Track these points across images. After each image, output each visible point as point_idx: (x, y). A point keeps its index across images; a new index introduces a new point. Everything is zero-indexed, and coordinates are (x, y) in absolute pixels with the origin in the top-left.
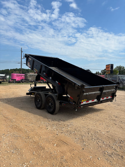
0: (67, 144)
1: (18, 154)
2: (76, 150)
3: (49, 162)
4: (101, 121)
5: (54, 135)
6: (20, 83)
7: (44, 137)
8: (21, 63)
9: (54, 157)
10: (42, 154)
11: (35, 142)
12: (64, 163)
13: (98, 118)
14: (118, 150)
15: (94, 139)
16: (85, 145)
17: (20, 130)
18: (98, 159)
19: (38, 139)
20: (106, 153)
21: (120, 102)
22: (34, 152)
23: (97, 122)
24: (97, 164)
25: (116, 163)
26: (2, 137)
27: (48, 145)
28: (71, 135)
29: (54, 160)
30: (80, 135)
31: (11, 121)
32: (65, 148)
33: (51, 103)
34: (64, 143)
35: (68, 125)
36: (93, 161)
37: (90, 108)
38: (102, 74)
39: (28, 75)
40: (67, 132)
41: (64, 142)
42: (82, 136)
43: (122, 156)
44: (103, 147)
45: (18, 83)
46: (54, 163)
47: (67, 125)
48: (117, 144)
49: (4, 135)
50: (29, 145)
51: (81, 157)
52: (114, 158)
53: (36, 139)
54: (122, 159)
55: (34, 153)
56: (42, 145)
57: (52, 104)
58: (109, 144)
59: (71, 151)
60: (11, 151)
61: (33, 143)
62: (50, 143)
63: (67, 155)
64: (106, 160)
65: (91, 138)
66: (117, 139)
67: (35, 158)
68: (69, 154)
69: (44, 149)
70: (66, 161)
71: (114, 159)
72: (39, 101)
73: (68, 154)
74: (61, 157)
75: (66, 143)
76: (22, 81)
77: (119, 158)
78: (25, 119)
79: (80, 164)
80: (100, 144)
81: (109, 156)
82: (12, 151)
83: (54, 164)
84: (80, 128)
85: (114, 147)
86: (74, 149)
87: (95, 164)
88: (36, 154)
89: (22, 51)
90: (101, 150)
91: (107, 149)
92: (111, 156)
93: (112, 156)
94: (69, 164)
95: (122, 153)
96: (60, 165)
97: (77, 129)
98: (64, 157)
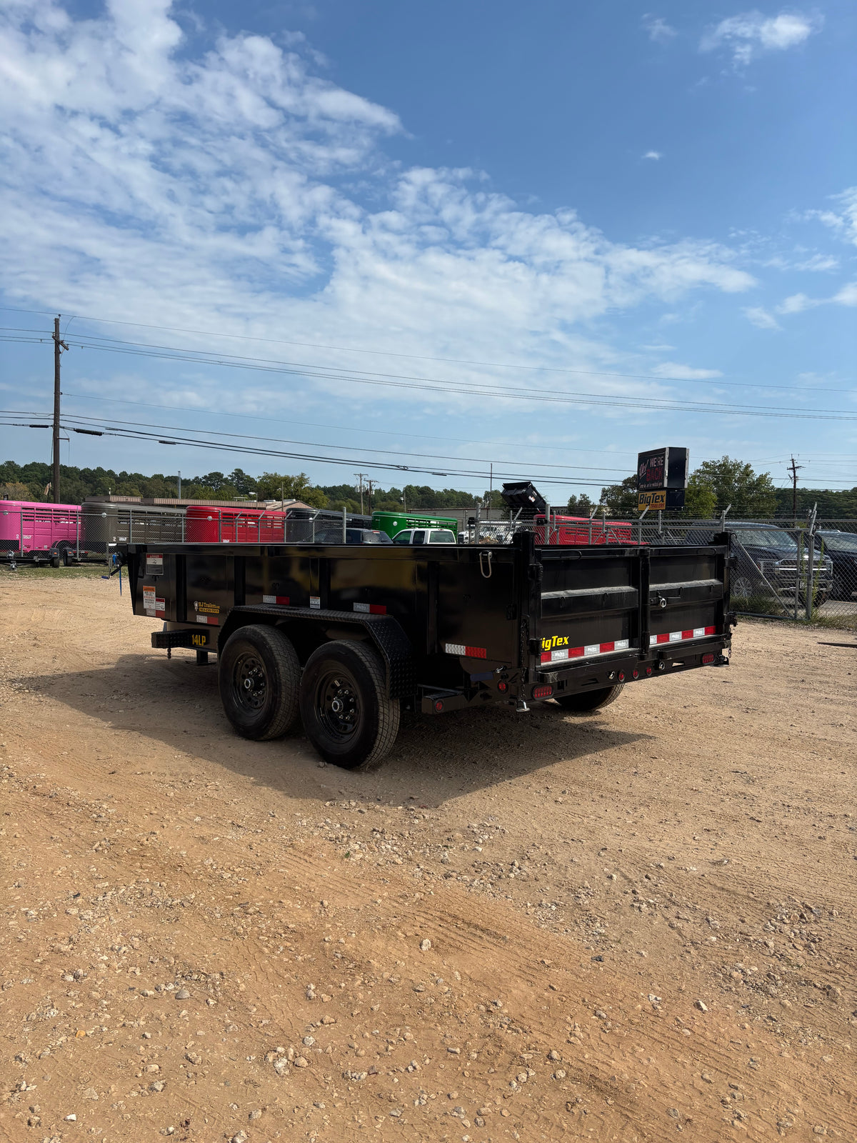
0: (496, 936)
1: (212, 1002)
2: (556, 965)
3: (416, 1037)
4: (665, 803)
5: (399, 890)
6: (56, 566)
7: (339, 901)
8: (56, 427)
9: (438, 1008)
10: (361, 996)
11: (298, 935)
12: (509, 1037)
13: (640, 784)
14: (799, 955)
15: (649, 904)
16: (604, 939)
17: (176, 867)
18: (698, 1006)
19: (308, 917)
20: (735, 974)
21: (753, 694)
22: (313, 987)
23: (642, 810)
24: (699, 1031)
25: (799, 1024)
26: (74, 911)
27: (380, 943)
28: (503, 885)
29: (442, 1023)
30: (559, 885)
31: (90, 815)
32: (489, 959)
33: (345, 700)
34: (479, 933)
35: (469, 834)
36: (670, 1020)
37: (581, 728)
38: (606, 511)
39: (109, 511)
40: (473, 870)
41: (476, 927)
42: (574, 891)
43: (827, 990)
44: (712, 944)
45: (41, 564)
46: (449, 1042)
47: (463, 831)
48: (786, 928)
49: (79, 900)
50: (266, 950)
51: (598, 1001)
52: (786, 1001)
53: (297, 914)
54: (828, 1003)
55: (313, 995)
56: (348, 946)
57: (347, 706)
58: (742, 927)
59: (530, 972)
60: (163, 986)
61: (287, 939)
62: (396, 936)
63: (515, 992)
64: (743, 1012)
65: (630, 898)
66: (778, 900)
67: (327, 1018)
68: (523, 986)
69: (362, 967)
70: (515, 1023)
71: (784, 1006)
72: (256, 687)
73: (520, 988)
74: (482, 1007)
75: (493, 929)
76: (64, 555)
77: (812, 996)
78: (179, 801)
79: (604, 1037)
80: (688, 929)
81: (757, 988)
82: (171, 987)
83: (454, 1046)
84: (551, 847)
85: (771, 944)
86: (547, 962)
87: (689, 1033)
88: (326, 998)
89: (58, 343)
90: (701, 960)
91: (737, 953)
92: (767, 992)
93: (773, 990)
94: (542, 1038)
95: (822, 970)
96: (490, 1048)
97: (533, 853)
98: (500, 1004)
